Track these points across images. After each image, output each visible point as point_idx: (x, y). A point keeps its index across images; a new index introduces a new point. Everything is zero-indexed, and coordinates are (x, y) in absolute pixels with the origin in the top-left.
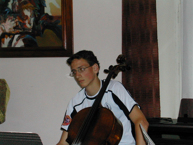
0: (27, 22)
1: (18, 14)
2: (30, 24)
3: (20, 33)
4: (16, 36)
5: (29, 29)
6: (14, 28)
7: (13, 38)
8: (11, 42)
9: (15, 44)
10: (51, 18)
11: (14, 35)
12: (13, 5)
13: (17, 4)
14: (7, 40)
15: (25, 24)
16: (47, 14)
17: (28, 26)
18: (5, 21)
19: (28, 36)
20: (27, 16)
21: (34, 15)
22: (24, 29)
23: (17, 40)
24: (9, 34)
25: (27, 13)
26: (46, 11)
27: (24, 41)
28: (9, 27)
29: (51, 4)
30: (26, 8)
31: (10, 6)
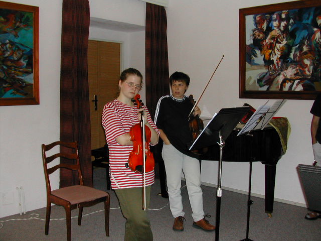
0: (306, 69)
1: (299, 63)
2: (309, 71)
3: (300, 79)
5: (308, 76)
6: (295, 75)
7: (294, 82)
8: (291, 87)
9: (295, 88)
11: (294, 81)
12: (295, 56)
13: (298, 54)
15: (305, 72)
17: (307, 73)
20: (307, 65)
22: (303, 76)
23: (297, 85)
24: (290, 80)
27: (303, 85)
28: (290, 74)
31: (292, 56)
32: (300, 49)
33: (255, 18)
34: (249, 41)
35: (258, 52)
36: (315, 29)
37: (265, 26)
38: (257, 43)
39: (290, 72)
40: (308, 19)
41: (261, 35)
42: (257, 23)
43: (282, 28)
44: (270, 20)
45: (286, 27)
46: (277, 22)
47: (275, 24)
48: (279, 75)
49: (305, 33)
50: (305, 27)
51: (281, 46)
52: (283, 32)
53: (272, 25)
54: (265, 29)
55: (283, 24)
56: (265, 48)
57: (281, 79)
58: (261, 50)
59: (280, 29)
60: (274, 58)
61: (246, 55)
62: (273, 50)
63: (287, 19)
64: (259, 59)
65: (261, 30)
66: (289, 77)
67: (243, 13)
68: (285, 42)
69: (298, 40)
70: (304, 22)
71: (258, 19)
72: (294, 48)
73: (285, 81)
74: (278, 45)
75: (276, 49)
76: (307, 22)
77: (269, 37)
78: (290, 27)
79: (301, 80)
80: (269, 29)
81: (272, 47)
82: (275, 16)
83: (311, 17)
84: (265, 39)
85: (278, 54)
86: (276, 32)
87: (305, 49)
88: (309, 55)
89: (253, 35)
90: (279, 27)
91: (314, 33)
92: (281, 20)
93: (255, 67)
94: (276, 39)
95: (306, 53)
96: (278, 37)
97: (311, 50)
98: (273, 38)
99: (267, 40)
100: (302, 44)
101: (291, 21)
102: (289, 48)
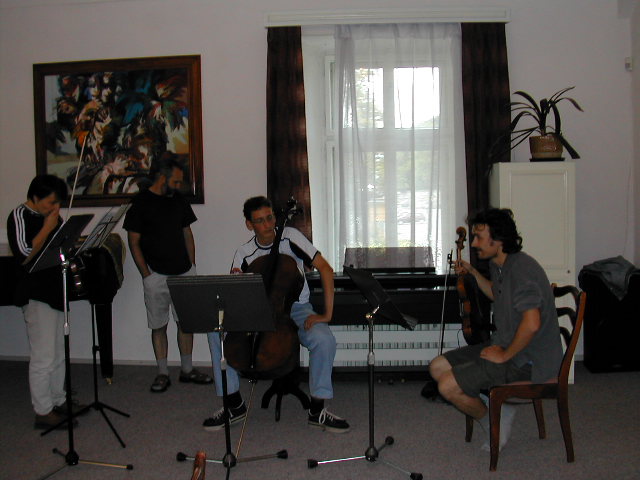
0: (143, 161)
1: (131, 152)
2: (147, 164)
3: (134, 175)
4: (129, 180)
5: (145, 170)
6: (126, 169)
7: (124, 183)
8: (121, 187)
9: (127, 190)
10: (175, 156)
11: (125, 178)
12: (125, 141)
13: (130, 139)
14: (116, 185)
15: (141, 164)
16: (170, 152)
17: (145, 166)
18: (113, 160)
19: (144, 178)
20: (143, 155)
21: (152, 152)
22: (139, 170)
23: (130, 184)
24: (119, 177)
25: (143, 150)
26: (168, 148)
27: (139, 185)
28: (118, 168)
29: (175, 140)
30: (143, 144)
31: (120, 141)
32: (133, 131)
33: (60, 81)
34: (51, 116)
35: (66, 134)
36: (154, 103)
37: (77, 94)
38: (65, 121)
39: (118, 165)
40: (143, 87)
41: (71, 108)
42: (63, 89)
43: (104, 99)
44: (85, 86)
45: (110, 97)
46: (96, 89)
47: (93, 91)
48: (101, 169)
49: (139, 108)
50: (140, 99)
51: (103, 125)
52: (105, 105)
53: (88, 93)
54: (77, 98)
55: (106, 92)
56: (78, 128)
57: (104, 175)
58: (71, 130)
59: (101, 100)
60: (94, 145)
61: (47, 139)
62: (91, 131)
63: (112, 85)
64: (68, 145)
65: (71, 101)
66: (116, 172)
67: (41, 71)
68: (108, 120)
69: (129, 117)
70: (139, 90)
71: (65, 82)
72: (123, 129)
73: (112, 178)
74: (98, 124)
75: (95, 131)
76: (142, 91)
77: (84, 111)
78: (116, 98)
79: (136, 177)
80: (84, 99)
81: (88, 127)
82: (92, 80)
83: (148, 85)
84: (77, 114)
85: (99, 138)
86: (94, 104)
87: (140, 130)
88: (147, 140)
89: (59, 107)
90: (99, 96)
91: (153, 108)
92: (102, 86)
93: (62, 158)
94: (95, 115)
95: (141, 137)
96: (98, 111)
98: (90, 113)
99: (81, 116)
100: (135, 123)
101: (118, 88)
102: (114, 129)
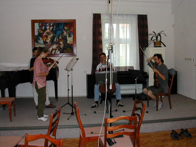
0: (61, 45)
1: (58, 43)
4: (57, 50)
6: (57, 47)
8: (55, 52)
9: (57, 53)
10: (69, 44)
12: (56, 40)
13: (58, 40)
14: (54, 51)
16: (68, 43)
17: (61, 47)
18: (53, 45)
19: (61, 50)
21: (64, 43)
24: (55, 49)
25: (61, 43)
26: (68, 42)
28: (55, 47)
29: (69, 40)
30: (61, 41)
31: (55, 40)
32: (58, 38)
33: (39, 24)
34: (36, 33)
35: (41, 38)
36: (64, 31)
37: (43, 28)
38: (40, 35)
39: (55, 46)
40: (61, 27)
41: (42, 32)
42: (40, 27)
43: (51, 30)
44: (46, 26)
45: (52, 29)
46: (49, 27)
47: (48, 27)
48: (50, 47)
49: (60, 32)
50: (60, 30)
51: (51, 36)
52: (51, 31)
53: (47, 28)
54: (43, 29)
55: (51, 28)
56: (44, 37)
57: (51, 49)
58: (42, 37)
59: (50, 30)
60: (48, 41)
61: (35, 39)
62: (47, 37)
63: (53, 26)
64: (41, 41)
65: (42, 30)
66: (54, 48)
67: (33, 22)
68: (52, 35)
69: (57, 34)
70: (60, 28)
71: (40, 25)
72: (56, 37)
73: (53, 50)
74: (49, 36)
75: (48, 38)
76: (61, 28)
77: (45, 32)
78: (54, 29)
79: (59, 50)
80: (46, 29)
81: (47, 36)
82: (48, 24)
83: (62, 26)
84: (43, 33)
85: (49, 39)
86: (48, 31)
87: (60, 38)
88: (62, 40)
89: (38, 31)
90: (49, 29)
91: (64, 32)
92: (50, 26)
93: (39, 44)
94: (48, 33)
95: (61, 39)
96: (49, 33)
97: (62, 39)
98: (47, 33)
99: (44, 34)
100: (59, 36)
101: (55, 27)
102: (54, 37)
